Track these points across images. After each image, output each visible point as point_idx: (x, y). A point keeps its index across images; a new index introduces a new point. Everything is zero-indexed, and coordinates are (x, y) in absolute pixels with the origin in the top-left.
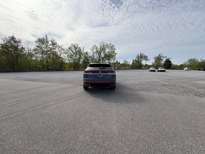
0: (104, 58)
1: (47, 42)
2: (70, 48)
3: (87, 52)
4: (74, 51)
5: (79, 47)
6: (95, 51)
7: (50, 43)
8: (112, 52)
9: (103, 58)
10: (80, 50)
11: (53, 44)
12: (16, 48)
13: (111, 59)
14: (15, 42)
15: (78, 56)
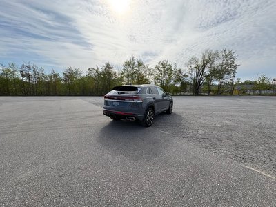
0: (209, 75)
1: (134, 64)
2: (157, 67)
3: (180, 70)
4: (162, 69)
5: (168, 64)
6: (193, 66)
7: (137, 64)
8: (228, 65)
9: (207, 77)
10: (171, 68)
11: (140, 65)
12: (110, 74)
13: (226, 76)
14: (109, 68)
15: (167, 76)
